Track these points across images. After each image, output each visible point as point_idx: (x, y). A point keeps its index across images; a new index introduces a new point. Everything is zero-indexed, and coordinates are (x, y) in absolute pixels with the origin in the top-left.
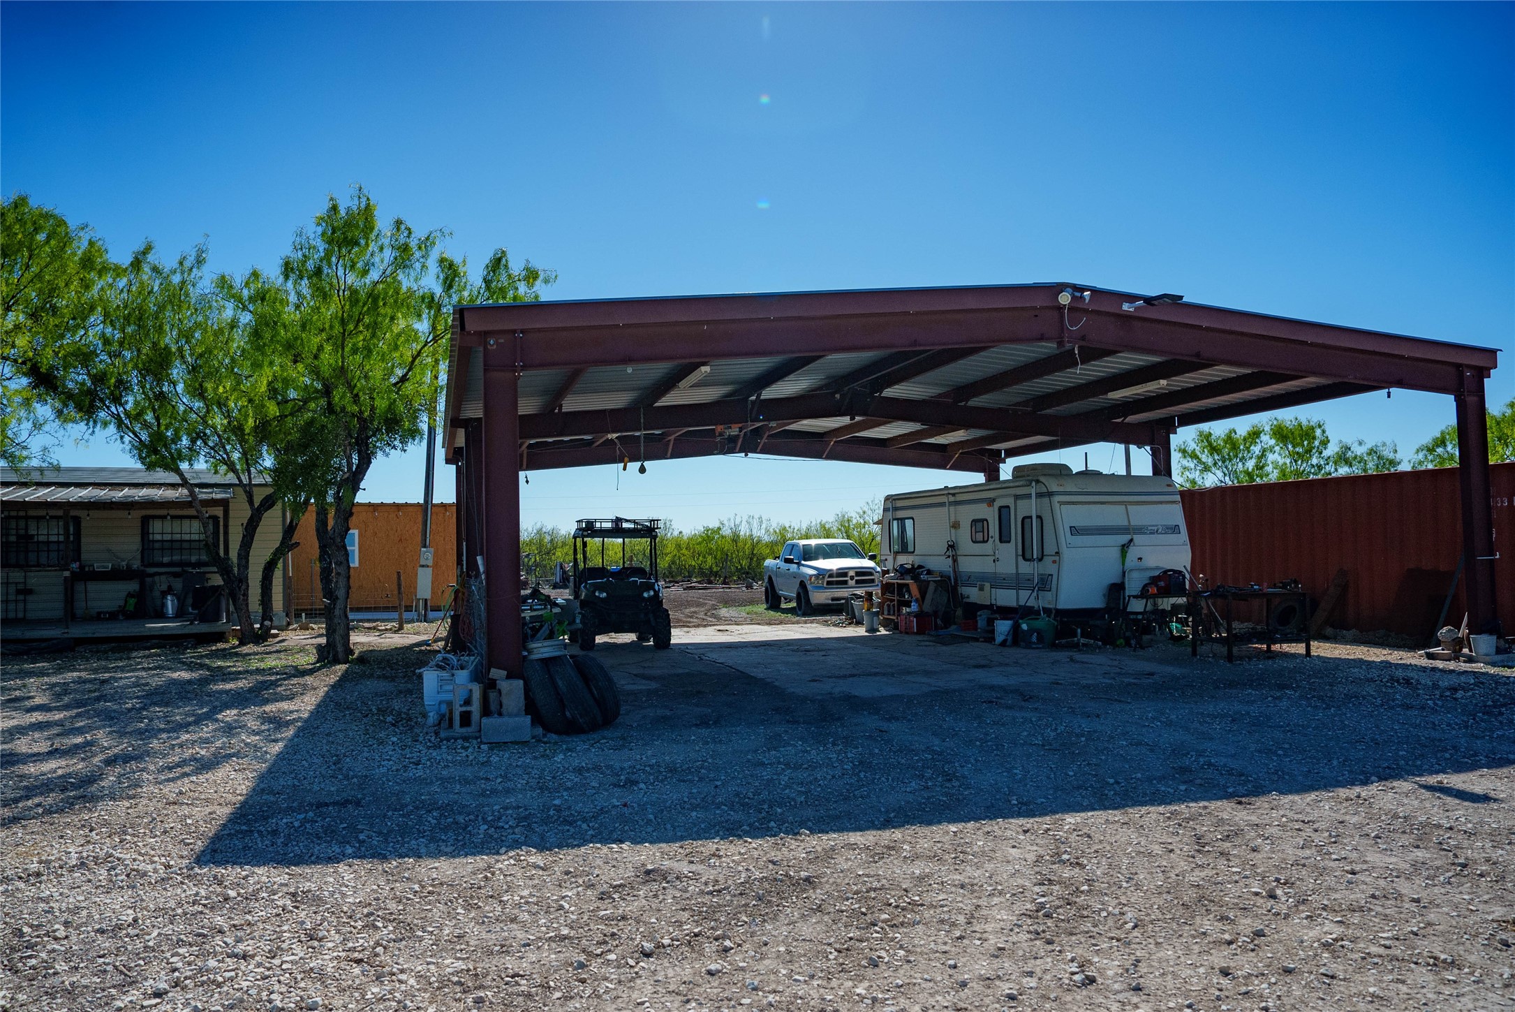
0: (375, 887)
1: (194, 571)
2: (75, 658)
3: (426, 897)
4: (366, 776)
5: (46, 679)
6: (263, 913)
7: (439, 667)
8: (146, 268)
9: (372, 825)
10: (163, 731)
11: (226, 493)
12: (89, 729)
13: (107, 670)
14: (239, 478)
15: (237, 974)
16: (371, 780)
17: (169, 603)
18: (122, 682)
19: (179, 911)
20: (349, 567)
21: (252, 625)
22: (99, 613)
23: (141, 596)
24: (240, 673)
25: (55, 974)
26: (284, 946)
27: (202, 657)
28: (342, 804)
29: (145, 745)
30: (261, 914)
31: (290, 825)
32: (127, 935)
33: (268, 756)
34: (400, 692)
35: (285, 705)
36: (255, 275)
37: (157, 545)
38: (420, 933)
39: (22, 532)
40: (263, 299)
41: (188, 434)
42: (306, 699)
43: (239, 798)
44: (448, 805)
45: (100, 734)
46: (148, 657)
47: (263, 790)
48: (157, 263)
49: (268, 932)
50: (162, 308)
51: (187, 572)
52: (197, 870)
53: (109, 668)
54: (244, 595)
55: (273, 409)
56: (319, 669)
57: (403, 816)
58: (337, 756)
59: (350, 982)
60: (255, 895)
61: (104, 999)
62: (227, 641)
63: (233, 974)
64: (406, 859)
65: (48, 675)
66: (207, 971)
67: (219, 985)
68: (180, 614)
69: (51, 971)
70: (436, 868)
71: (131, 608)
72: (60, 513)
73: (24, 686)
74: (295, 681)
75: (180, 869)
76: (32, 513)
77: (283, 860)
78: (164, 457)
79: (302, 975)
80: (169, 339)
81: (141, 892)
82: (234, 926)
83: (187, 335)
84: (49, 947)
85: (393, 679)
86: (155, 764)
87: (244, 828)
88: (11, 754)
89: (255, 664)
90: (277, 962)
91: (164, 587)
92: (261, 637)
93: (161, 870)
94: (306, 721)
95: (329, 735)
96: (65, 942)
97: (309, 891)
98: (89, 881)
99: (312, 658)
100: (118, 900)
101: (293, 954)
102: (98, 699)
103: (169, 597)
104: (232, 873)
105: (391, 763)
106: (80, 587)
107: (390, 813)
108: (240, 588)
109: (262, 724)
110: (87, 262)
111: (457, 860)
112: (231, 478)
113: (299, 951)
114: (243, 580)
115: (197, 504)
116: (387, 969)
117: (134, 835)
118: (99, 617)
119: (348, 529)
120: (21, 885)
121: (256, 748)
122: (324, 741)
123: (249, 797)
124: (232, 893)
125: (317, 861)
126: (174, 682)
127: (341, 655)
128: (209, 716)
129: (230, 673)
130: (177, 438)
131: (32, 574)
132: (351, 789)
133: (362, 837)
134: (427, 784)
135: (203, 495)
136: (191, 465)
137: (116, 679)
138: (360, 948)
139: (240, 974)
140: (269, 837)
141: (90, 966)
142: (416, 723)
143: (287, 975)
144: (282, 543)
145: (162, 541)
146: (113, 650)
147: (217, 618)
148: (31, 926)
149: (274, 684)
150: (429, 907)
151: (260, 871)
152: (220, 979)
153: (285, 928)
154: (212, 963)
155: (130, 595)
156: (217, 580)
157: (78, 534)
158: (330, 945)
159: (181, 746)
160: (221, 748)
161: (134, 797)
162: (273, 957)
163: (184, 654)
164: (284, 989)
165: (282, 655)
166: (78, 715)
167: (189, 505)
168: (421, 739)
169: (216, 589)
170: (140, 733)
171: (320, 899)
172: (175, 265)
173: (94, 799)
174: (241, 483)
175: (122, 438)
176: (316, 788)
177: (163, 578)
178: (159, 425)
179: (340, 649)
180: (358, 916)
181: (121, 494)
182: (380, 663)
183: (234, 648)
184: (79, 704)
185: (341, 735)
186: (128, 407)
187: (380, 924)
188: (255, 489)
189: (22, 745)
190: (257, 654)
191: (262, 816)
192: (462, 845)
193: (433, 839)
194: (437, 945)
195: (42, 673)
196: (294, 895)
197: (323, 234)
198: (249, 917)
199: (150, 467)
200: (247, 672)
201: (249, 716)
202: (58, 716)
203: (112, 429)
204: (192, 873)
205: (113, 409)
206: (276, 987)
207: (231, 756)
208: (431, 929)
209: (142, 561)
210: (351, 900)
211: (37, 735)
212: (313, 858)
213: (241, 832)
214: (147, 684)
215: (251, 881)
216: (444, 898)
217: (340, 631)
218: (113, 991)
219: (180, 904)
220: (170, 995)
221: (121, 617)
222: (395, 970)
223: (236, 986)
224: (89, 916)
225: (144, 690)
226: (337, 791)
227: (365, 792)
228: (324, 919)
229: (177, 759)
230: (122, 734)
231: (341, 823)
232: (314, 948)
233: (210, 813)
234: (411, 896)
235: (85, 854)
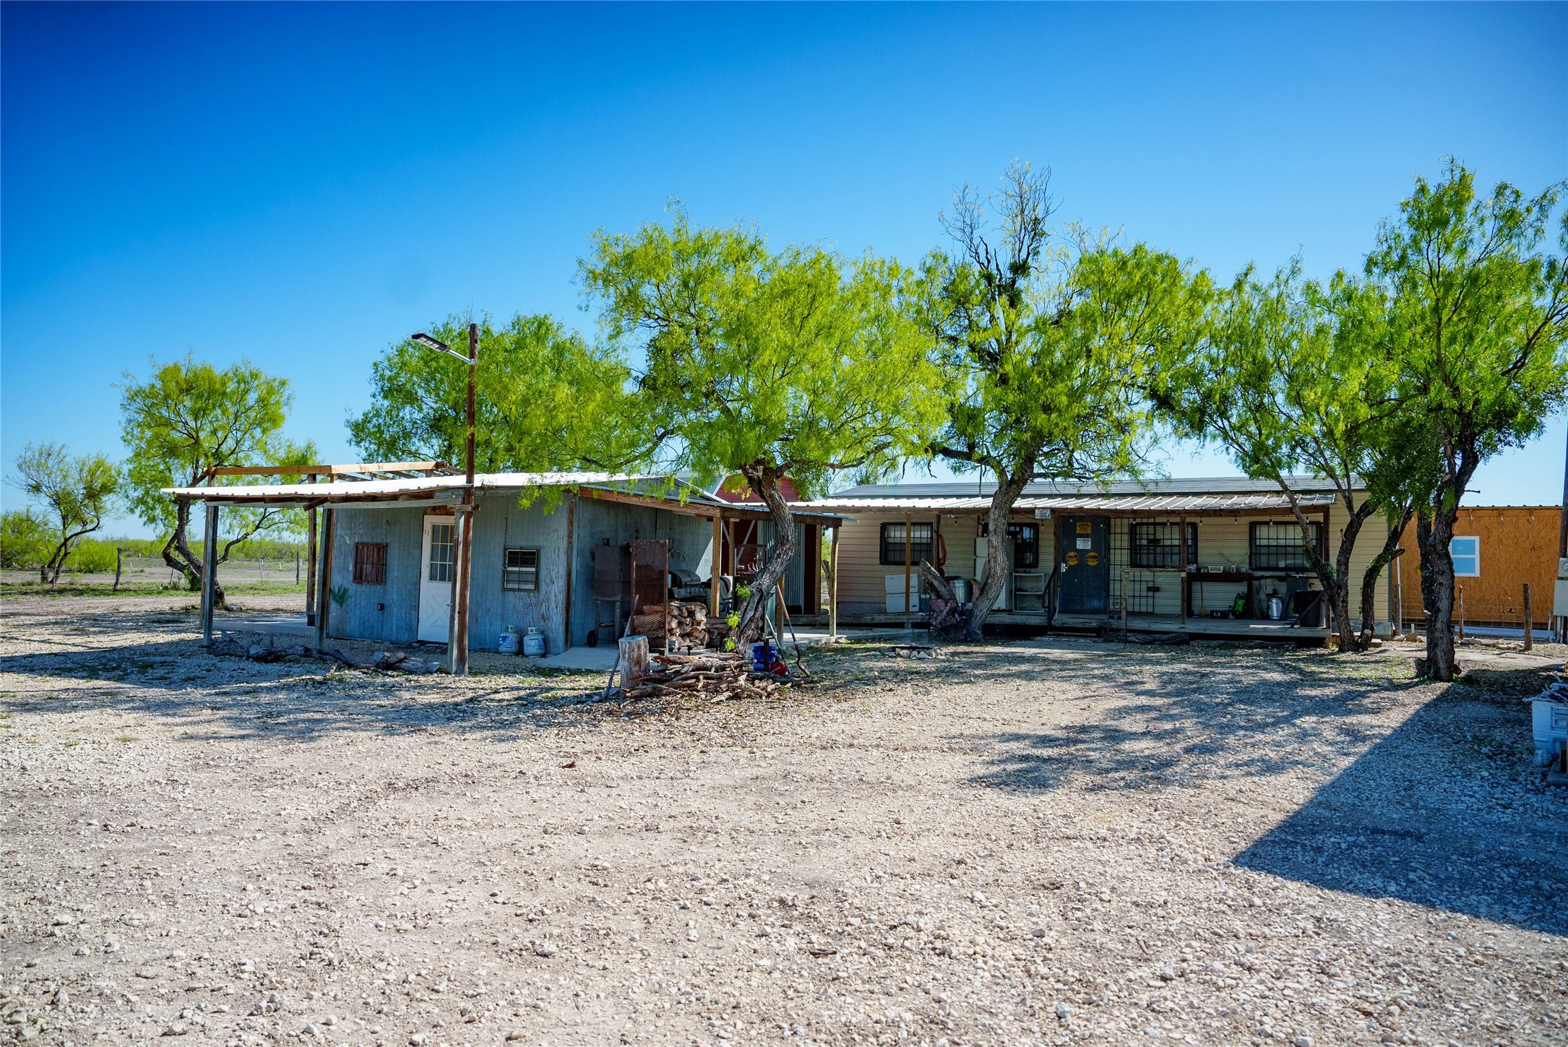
0: (1411, 937)
1: (1298, 576)
2: (1187, 651)
3: (1471, 966)
4: (1439, 810)
5: (1159, 668)
6: (1282, 930)
7: (1553, 697)
8: (1247, 288)
9: (1428, 865)
10: (1242, 728)
11: (1327, 498)
12: (1181, 716)
13: (1210, 664)
14: (1338, 484)
15: (1237, 984)
16: (1444, 815)
17: (1274, 606)
18: (1219, 678)
19: (1205, 905)
20: (1453, 577)
21: (1351, 632)
22: (1212, 612)
23: (1248, 597)
24: (1330, 680)
25: (1092, 930)
26: (1292, 970)
27: (1299, 660)
28: (1401, 835)
29: (1222, 739)
30: (1279, 930)
31: (1337, 846)
32: (1156, 915)
33: (1335, 769)
34: (1508, 721)
35: (1366, 719)
36: (1339, 276)
37: (1264, 550)
38: (1451, 1007)
39: (1152, 537)
40: (1349, 299)
41: (1288, 442)
42: (1393, 714)
43: (1295, 806)
44: (1534, 863)
45: (1188, 723)
46: (1250, 655)
47: (1320, 803)
48: (1256, 281)
49: (1280, 951)
50: (1260, 323)
51: (1291, 577)
52: (1232, 869)
53: (1212, 663)
54: (1343, 602)
55: (1364, 411)
56: (1416, 684)
57: (1471, 864)
58: (1411, 781)
59: (1351, 1034)
60: (1278, 910)
61: (1121, 967)
62: (1327, 647)
63: (1234, 982)
64: (1459, 915)
65: (1161, 664)
66: (1212, 971)
67: (1219, 989)
68: (1284, 617)
69: (1090, 927)
70: (1495, 936)
71: (1240, 609)
72: (1178, 520)
73: (1141, 672)
74: (1385, 694)
75: (1218, 865)
76: (1159, 520)
77: (1319, 881)
78: (1264, 466)
79: (1302, 1007)
80: (1267, 352)
81: (1178, 878)
82: (1251, 935)
83: (1283, 346)
84: (1094, 906)
85: (1503, 705)
86: (1226, 758)
87: (1289, 838)
88: (1116, 731)
89: (1349, 672)
90: (1280, 984)
91: (1270, 590)
92: (1361, 646)
93: (1201, 861)
94: (1386, 738)
95: (1407, 757)
96: (1106, 905)
97: (1335, 920)
98: (1140, 856)
99: (1412, 672)
100: (1160, 879)
101: (1298, 982)
102: (1194, 691)
103: (1274, 600)
104: (1264, 880)
105: (1473, 800)
106: (1196, 586)
107: (1454, 857)
108: (1339, 595)
109: (1338, 735)
110: (1194, 294)
111: (1527, 933)
112: (1330, 484)
113: (1306, 981)
114: (1342, 586)
115: (1297, 510)
116: (1398, 1034)
117: (1188, 823)
118: (1211, 616)
119: (1451, 536)
120: (1089, 845)
121: (1325, 758)
122: (1400, 763)
123: (1305, 807)
124: (1258, 901)
125: (1355, 890)
126: (1264, 683)
127: (1443, 672)
128: (1287, 720)
129: (1320, 680)
130: (1277, 446)
131: (1160, 574)
132: (1417, 821)
133: (1412, 876)
134: (1512, 833)
135: (1302, 501)
136: (1290, 471)
137: (1214, 674)
138: (1373, 1000)
139: (1241, 985)
140: (1312, 853)
141: (1120, 933)
142: (1520, 759)
143: (1286, 1002)
144: (1386, 549)
145: (1268, 546)
146: (1220, 647)
147: (1317, 623)
148: (1087, 883)
149: (1363, 695)
150: (1471, 979)
151: (1292, 885)
152: (1221, 984)
153: (1299, 952)
154: (1218, 965)
155: (1239, 597)
156: (1318, 586)
157: (1195, 539)
158: (1341, 985)
159: (1253, 745)
160: (1290, 754)
161: (1198, 787)
162: (1278, 979)
163: (1283, 656)
164: (1278, 1015)
165: (1380, 666)
166: (1175, 703)
167: (1289, 511)
168: (1521, 779)
169: (1316, 594)
170: (1222, 727)
171: (1345, 932)
172: (1272, 279)
173: (1165, 782)
174: (1340, 489)
175: (1227, 449)
176: (1377, 811)
177: (1269, 581)
178: (1260, 434)
179: (1442, 665)
180: (1381, 963)
181: (1229, 502)
182: (1491, 685)
183: (1332, 654)
184: (1179, 693)
185: (1421, 759)
186: (1233, 420)
187: (1404, 980)
188: (1354, 494)
189: (1126, 725)
190: (1353, 662)
191: (1312, 830)
192: (1539, 917)
193: (1500, 900)
194: (1470, 1028)
195: (1158, 663)
196: (1319, 920)
197: (1410, 219)
198: (1266, 930)
199: (1253, 475)
200: (1338, 680)
201: (1326, 726)
202: (1158, 702)
203: (1219, 441)
204: (1227, 871)
205: (1220, 423)
206: (1272, 1011)
207: (1297, 763)
208: (1465, 1006)
209: (1250, 564)
210: (1379, 943)
211: (1139, 716)
212: (1351, 886)
213: (1286, 841)
214: (1240, 682)
215: (1280, 893)
216: (1494, 975)
217: (1443, 646)
218: (1130, 962)
219: (1208, 899)
220: (1174, 982)
221: (1231, 616)
222: (1405, 1039)
223: (1234, 996)
224: (1132, 887)
225: (1235, 687)
226: (1400, 819)
227: (1431, 827)
228: (1341, 955)
229: (1246, 758)
230: (1206, 726)
231: (1394, 856)
232: (1322, 983)
233: (1262, 817)
234: (1452, 960)
235: (1143, 831)
